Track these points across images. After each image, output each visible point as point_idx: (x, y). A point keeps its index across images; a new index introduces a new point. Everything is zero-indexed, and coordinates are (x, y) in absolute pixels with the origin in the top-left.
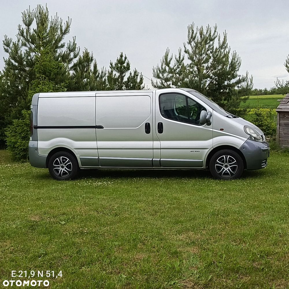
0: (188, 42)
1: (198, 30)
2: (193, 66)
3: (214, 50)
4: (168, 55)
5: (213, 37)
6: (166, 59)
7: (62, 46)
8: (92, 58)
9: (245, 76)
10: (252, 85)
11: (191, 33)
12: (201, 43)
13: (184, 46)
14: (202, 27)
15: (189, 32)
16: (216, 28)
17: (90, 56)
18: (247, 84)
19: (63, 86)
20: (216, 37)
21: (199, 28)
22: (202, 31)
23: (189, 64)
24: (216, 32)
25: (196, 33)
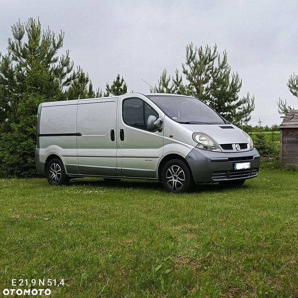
0: (187, 62)
1: (197, 50)
2: (191, 87)
3: (214, 71)
4: (165, 77)
5: (213, 58)
6: (164, 81)
7: (55, 61)
8: (87, 79)
9: (246, 97)
10: (254, 106)
11: (190, 53)
12: (200, 63)
13: (183, 67)
14: (201, 47)
15: (187, 52)
16: (216, 48)
17: (85, 77)
18: (249, 105)
19: (55, 99)
20: (216, 57)
21: (198, 48)
22: (201, 51)
23: (188, 85)
24: (216, 52)
25: (195, 53)
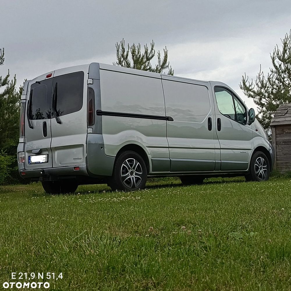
0: (118, 62)
1: (129, 48)
5: (150, 56)
14: (134, 45)
15: (118, 51)
20: (153, 56)
22: (134, 50)
24: (153, 50)
25: (128, 52)
